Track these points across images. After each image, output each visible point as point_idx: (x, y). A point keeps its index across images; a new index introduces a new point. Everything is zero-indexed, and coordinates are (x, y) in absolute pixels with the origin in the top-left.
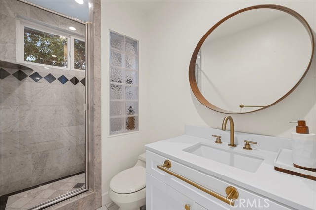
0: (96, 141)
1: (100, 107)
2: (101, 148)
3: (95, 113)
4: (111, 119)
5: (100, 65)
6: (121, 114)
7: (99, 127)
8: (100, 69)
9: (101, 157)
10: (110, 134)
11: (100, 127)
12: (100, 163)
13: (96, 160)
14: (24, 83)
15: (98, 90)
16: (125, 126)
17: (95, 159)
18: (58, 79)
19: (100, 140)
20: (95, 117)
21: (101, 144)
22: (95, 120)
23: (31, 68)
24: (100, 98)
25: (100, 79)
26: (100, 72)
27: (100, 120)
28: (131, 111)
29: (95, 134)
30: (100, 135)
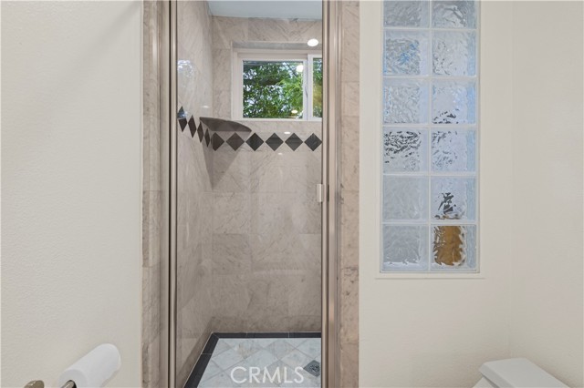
0: (345, 284)
1: (356, 193)
2: (357, 303)
3: (344, 208)
4: (386, 228)
5: (357, 82)
6: (417, 217)
7: (354, 245)
8: (357, 92)
9: (356, 328)
10: (384, 269)
11: (357, 248)
12: (356, 344)
13: (345, 333)
14: (240, 153)
15: (352, 148)
16: (430, 254)
17: (342, 331)
18: (286, 142)
19: (355, 281)
20: (343, 219)
21: (357, 294)
22: (342, 227)
23: (249, 127)
24: (356, 170)
25: (357, 118)
26: (356, 101)
27: (357, 227)
28: (448, 209)
29: (343, 264)
30: (355, 269)
